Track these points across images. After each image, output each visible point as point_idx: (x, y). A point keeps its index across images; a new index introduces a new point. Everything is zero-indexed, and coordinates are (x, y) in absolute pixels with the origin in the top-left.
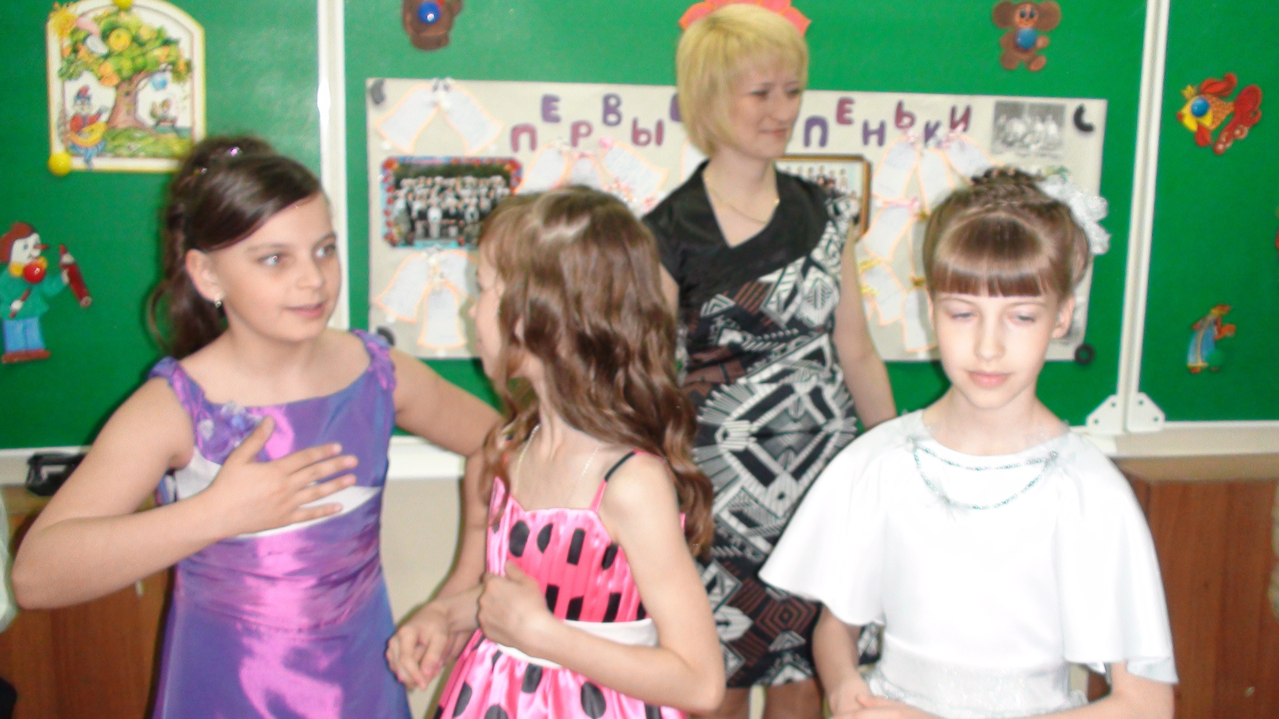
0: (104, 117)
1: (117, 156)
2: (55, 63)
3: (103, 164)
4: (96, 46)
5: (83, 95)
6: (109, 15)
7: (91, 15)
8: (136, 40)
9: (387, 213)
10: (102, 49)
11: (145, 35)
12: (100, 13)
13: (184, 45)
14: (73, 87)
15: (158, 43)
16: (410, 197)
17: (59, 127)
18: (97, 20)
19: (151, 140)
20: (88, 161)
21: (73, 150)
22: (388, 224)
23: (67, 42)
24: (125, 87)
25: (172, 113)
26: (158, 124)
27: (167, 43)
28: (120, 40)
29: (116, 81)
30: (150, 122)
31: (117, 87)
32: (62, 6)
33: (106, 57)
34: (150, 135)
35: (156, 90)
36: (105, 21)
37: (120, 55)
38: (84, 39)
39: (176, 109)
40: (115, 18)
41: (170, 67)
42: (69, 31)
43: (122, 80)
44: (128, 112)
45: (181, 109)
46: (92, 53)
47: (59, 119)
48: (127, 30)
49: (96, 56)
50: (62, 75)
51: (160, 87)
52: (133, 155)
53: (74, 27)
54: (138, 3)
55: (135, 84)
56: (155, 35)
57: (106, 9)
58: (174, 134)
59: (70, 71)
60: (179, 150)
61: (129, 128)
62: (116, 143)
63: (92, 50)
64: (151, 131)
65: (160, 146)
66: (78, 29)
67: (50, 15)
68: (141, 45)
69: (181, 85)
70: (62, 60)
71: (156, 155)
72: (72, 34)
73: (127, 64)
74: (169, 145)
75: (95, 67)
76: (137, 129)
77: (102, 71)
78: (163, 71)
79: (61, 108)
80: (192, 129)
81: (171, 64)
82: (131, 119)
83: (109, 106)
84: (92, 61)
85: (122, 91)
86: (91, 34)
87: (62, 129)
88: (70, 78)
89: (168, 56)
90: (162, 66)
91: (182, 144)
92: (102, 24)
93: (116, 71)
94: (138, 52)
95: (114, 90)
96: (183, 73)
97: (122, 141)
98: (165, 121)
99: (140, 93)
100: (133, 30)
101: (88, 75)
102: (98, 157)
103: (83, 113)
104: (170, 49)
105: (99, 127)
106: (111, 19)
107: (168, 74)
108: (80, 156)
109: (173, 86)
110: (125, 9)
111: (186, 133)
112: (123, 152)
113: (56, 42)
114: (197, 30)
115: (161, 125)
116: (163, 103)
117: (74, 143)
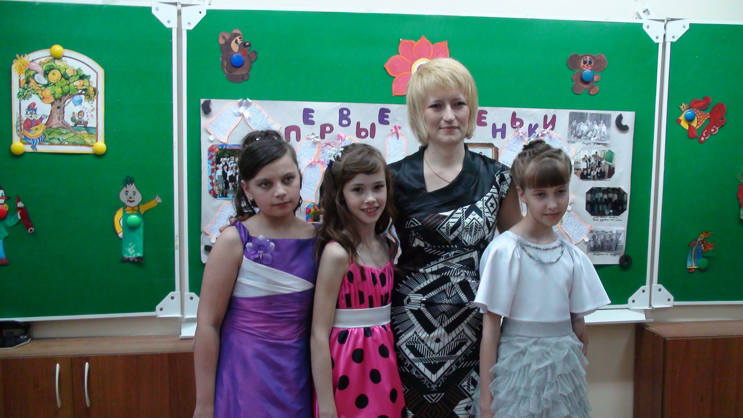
0: (45, 121)
1: (51, 144)
2: (16, 89)
6: (48, 62)
7: (38, 61)
8: (64, 76)
9: (211, 178)
10: (44, 82)
11: (69, 73)
12: (43, 60)
13: (93, 79)
14: (26, 104)
15: (78, 77)
17: (17, 127)
18: (41, 64)
19: (72, 134)
21: (25, 140)
23: (23, 77)
24: (58, 104)
25: (85, 119)
26: (75, 125)
27: (83, 77)
28: (54, 76)
29: (52, 100)
30: (72, 124)
31: (52, 104)
32: (20, 56)
33: (46, 86)
34: (71, 132)
35: (76, 105)
36: (46, 65)
37: (54, 84)
38: (34, 75)
39: (88, 116)
40: (52, 63)
41: (84, 92)
42: (24, 71)
43: (56, 100)
44: (59, 118)
45: (90, 116)
46: (38, 83)
47: (17, 122)
48: (60, 70)
49: (40, 86)
50: (19, 96)
51: (78, 103)
52: (61, 144)
53: (27, 68)
54: (66, 55)
55: (63, 102)
56: (75, 73)
57: (47, 58)
58: (86, 132)
59: (25, 94)
60: (88, 141)
61: (60, 127)
62: (51, 137)
63: (38, 81)
64: (72, 129)
65: (77, 139)
66: (30, 69)
67: (14, 62)
68: (67, 79)
69: (90, 102)
70: (20, 87)
71: (74, 144)
72: (26, 72)
73: (58, 90)
74: (82, 138)
75: (40, 92)
76: (64, 128)
77: (43, 94)
78: (81, 94)
79: (18, 115)
80: (96, 128)
81: (85, 90)
82: (60, 122)
83: (48, 114)
84: (37, 88)
85: (55, 106)
86: (37, 73)
87: (19, 128)
88: (25, 98)
89: (83, 85)
90: (80, 91)
91: (90, 137)
92: (44, 67)
93: (52, 94)
94: (65, 83)
95: (50, 105)
96: (92, 96)
97: (55, 135)
99: (66, 107)
100: (62, 71)
101: (35, 96)
104: (84, 82)
106: (49, 64)
107: (83, 96)
109: (85, 104)
110: (58, 58)
111: (93, 131)
112: (55, 141)
113: (16, 77)
114: (100, 71)
115: (78, 125)
116: (79, 113)
117: (25, 136)
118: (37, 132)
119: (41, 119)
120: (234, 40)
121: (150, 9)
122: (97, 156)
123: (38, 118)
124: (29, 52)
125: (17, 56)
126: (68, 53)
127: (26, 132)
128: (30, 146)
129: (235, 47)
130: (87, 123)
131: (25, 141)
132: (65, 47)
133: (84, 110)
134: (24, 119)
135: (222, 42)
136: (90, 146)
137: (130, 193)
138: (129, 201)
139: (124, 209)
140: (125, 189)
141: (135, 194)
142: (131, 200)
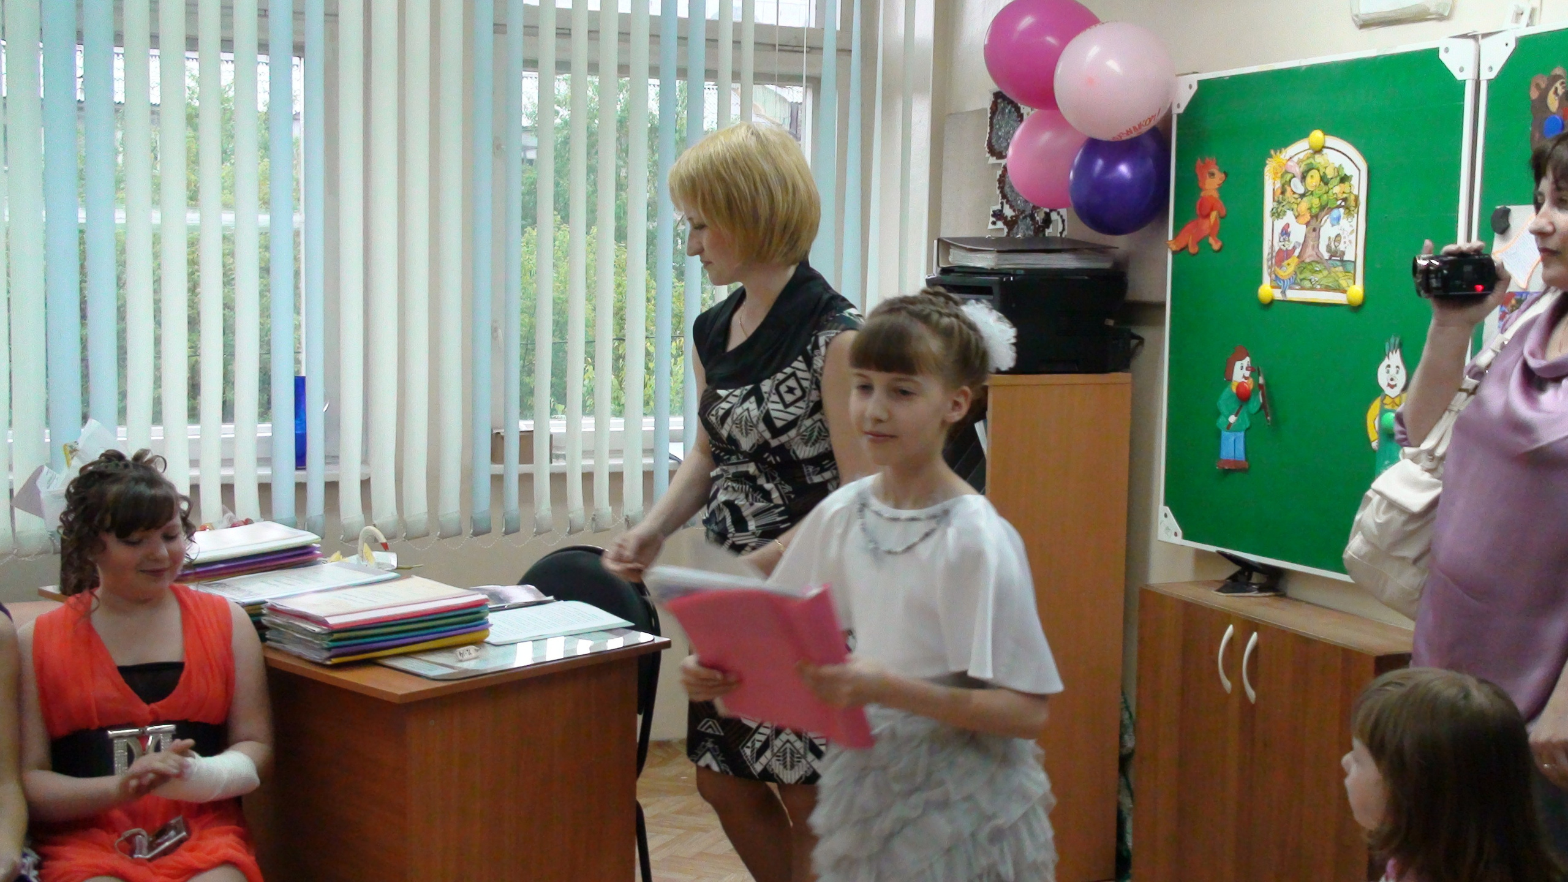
0: (1297, 252)
1: (1303, 288)
2: (1269, 204)
3: (1294, 295)
4: (1298, 186)
5: (1285, 232)
6: (1308, 158)
7: (1295, 159)
8: (1324, 180)
10: (1301, 190)
11: (1330, 174)
12: (1301, 156)
13: (1354, 181)
14: (1279, 224)
15: (1338, 178)
17: (1268, 261)
18: (1300, 162)
19: (1325, 273)
20: (1283, 293)
21: (1277, 282)
23: (1278, 185)
24: (1314, 223)
25: (1342, 247)
26: (1331, 256)
27: (1344, 179)
28: (1313, 180)
29: (1308, 218)
30: (1326, 256)
31: (1307, 224)
32: (1276, 152)
33: (1302, 196)
34: (1326, 268)
35: (1333, 225)
36: (1305, 163)
37: (1312, 194)
38: (1290, 181)
39: (1345, 242)
40: (1311, 160)
41: (1343, 204)
42: (1279, 175)
43: (1312, 217)
45: (1348, 242)
46: (1294, 193)
47: (1269, 254)
48: (1319, 171)
49: (1296, 196)
50: (1273, 215)
51: (1335, 222)
52: (1312, 289)
53: (1284, 170)
54: (1327, 145)
55: (1319, 220)
56: (1336, 174)
57: (1306, 152)
58: (1341, 268)
59: (1279, 210)
60: (1343, 283)
61: (1313, 261)
62: (1302, 277)
63: (1294, 190)
64: (1325, 264)
65: (1331, 280)
66: (1287, 172)
67: (1267, 162)
68: (1326, 184)
69: (1350, 220)
70: (1274, 201)
71: (1327, 288)
72: (1282, 176)
73: (1316, 202)
74: (1337, 278)
75: (1295, 206)
76: (1317, 262)
77: (1299, 209)
78: (1339, 206)
79: (1270, 244)
80: (1355, 262)
81: (1345, 200)
82: (1314, 253)
83: (1301, 241)
84: (1293, 200)
85: (1311, 227)
86: (1294, 177)
87: (1270, 263)
88: (1278, 217)
89: (1344, 193)
90: (1339, 202)
91: (1346, 277)
92: (1303, 166)
93: (1309, 209)
94: (1324, 191)
95: (1305, 226)
96: (1352, 208)
97: (1307, 274)
98: (1336, 255)
99: (1322, 229)
100: (1322, 170)
101: (1289, 214)
102: (1291, 288)
103: (1284, 248)
104: (1345, 187)
105: (1293, 261)
106: (1308, 161)
107: (1342, 210)
108: (1279, 287)
109: (1344, 222)
110: (1318, 151)
111: (1350, 267)
112: (1307, 284)
113: (1270, 185)
114: (1363, 166)
115: (1333, 258)
116: (1336, 237)
117: (1276, 276)
118: (1288, 269)
119: (1294, 248)
120: (1553, 90)
121: (1436, 51)
122: (1355, 308)
123: (1290, 248)
124: (1286, 145)
125: (1272, 152)
126: (1332, 141)
127: (1278, 269)
128: (1280, 290)
129: (1553, 103)
130: (1343, 253)
131: (1274, 284)
132: (1326, 133)
133: (1341, 232)
134: (1276, 248)
135: (1534, 94)
136: (1344, 292)
137: (1393, 370)
138: (1389, 385)
139: (1382, 401)
140: (1386, 362)
141: (1397, 372)
142: (1392, 383)
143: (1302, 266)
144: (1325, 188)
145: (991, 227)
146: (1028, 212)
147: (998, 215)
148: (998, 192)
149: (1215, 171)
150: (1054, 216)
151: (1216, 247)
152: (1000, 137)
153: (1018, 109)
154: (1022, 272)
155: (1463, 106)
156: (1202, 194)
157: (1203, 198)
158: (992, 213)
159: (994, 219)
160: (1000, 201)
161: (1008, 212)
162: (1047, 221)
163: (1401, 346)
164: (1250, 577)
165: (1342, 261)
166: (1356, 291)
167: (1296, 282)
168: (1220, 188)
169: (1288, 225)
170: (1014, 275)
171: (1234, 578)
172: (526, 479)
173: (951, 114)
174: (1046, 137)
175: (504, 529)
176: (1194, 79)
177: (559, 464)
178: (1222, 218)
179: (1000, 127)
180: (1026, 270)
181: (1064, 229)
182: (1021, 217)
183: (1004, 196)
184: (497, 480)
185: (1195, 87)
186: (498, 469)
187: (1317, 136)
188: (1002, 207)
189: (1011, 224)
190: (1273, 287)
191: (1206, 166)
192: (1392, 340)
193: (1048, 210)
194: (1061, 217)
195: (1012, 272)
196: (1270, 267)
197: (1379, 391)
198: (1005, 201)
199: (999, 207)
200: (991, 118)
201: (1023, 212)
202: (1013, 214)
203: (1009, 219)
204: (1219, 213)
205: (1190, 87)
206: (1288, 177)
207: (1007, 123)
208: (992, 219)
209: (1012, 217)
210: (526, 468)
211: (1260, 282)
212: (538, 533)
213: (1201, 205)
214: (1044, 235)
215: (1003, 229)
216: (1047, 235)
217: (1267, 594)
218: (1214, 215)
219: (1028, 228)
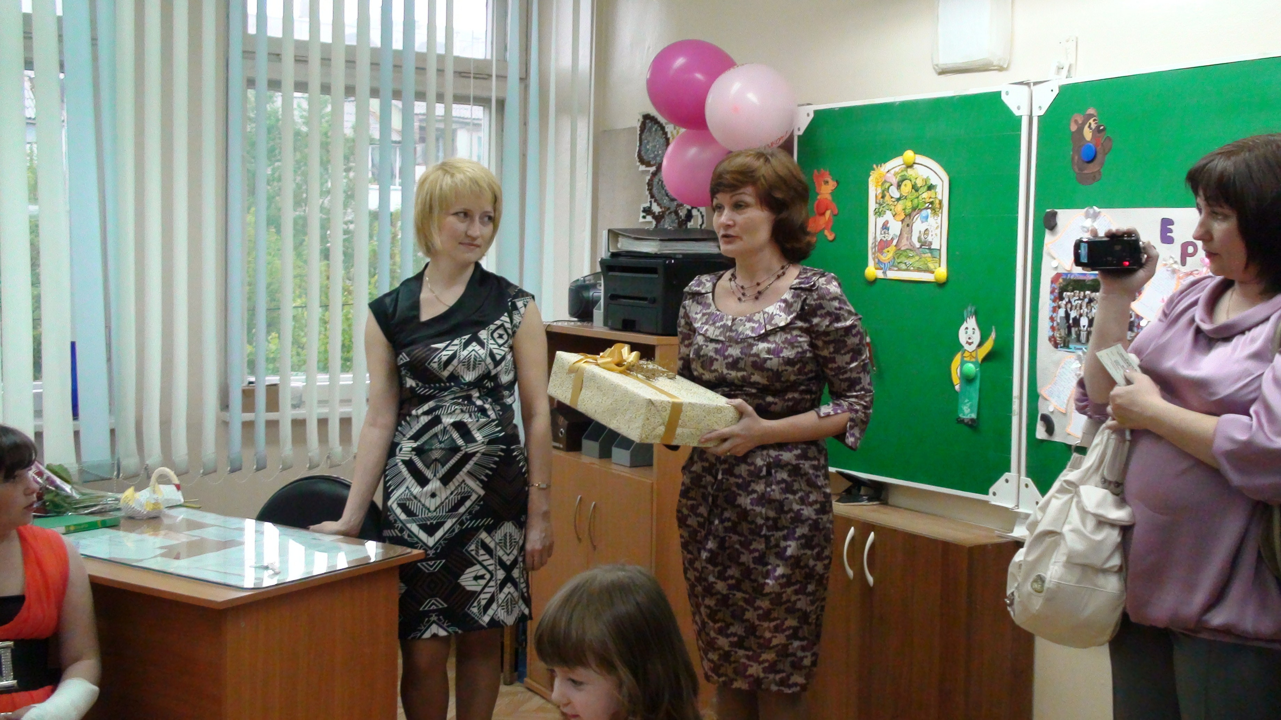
0: (895, 242)
1: (899, 270)
2: (872, 205)
3: (893, 275)
4: (894, 192)
5: (885, 227)
6: (902, 171)
7: (893, 172)
8: (915, 188)
9: (1052, 319)
10: (897, 195)
11: (919, 183)
12: (897, 169)
13: (939, 189)
14: (881, 221)
15: (926, 187)
16: (1069, 306)
17: (872, 248)
18: (895, 174)
19: (917, 258)
20: (884, 273)
21: (879, 264)
22: (1053, 328)
23: (879, 191)
24: (907, 221)
25: (930, 239)
26: (921, 246)
27: (931, 188)
28: (907, 188)
29: (903, 216)
30: (918, 245)
31: (902, 221)
32: (877, 167)
33: (898, 200)
34: (917, 255)
35: (922, 222)
36: (900, 175)
37: (906, 198)
38: (889, 188)
39: (932, 235)
40: (905, 173)
41: (930, 206)
42: (880, 183)
43: (906, 216)
44: (907, 238)
45: (934, 235)
46: (892, 198)
47: (872, 243)
48: (911, 181)
49: (893, 200)
50: (876, 213)
51: (924, 220)
52: (907, 270)
53: (884, 180)
54: (917, 162)
55: (912, 218)
56: (924, 183)
57: (900, 167)
58: (929, 255)
59: (880, 210)
60: (931, 266)
61: (907, 249)
62: (899, 261)
63: (892, 195)
64: (917, 251)
65: (922, 263)
66: (886, 181)
67: (871, 173)
68: (917, 191)
69: (935, 218)
70: (876, 203)
71: (919, 270)
72: (883, 184)
73: (909, 204)
74: (926, 262)
75: (893, 207)
76: (911, 250)
77: (895, 210)
78: (927, 208)
79: (874, 236)
80: (940, 250)
81: (931, 203)
82: (908, 243)
83: (898, 233)
84: (891, 203)
85: (905, 224)
86: (892, 185)
87: (874, 250)
88: (879, 216)
89: (930, 198)
90: (927, 205)
91: (933, 262)
92: (898, 177)
93: (903, 210)
94: (914, 196)
95: (900, 222)
96: (937, 210)
97: (903, 259)
98: (925, 245)
99: (914, 225)
100: (913, 181)
101: (888, 212)
102: (890, 269)
103: (885, 239)
104: (931, 193)
105: (892, 249)
106: (903, 174)
107: (929, 211)
108: (881, 269)
109: (931, 220)
110: (910, 166)
111: (936, 254)
112: (903, 266)
113: (873, 191)
114: (946, 178)
115: (923, 247)
116: (925, 231)
117: (879, 260)
118: (888, 255)
119: (892, 239)
120: (1088, 125)
121: (999, 93)
122: (941, 285)
123: (889, 239)
124: (886, 161)
125: (875, 166)
126: (920, 159)
127: (879, 255)
128: (882, 271)
129: (1088, 134)
130: (931, 243)
131: (877, 266)
132: (916, 152)
133: (928, 227)
134: (879, 239)
135: (1074, 128)
136: (932, 272)
137: (970, 331)
138: (967, 342)
139: (962, 355)
140: (965, 325)
141: (974, 333)
142: (970, 341)
143: (899, 252)
144: (916, 194)
145: (641, 220)
146: (672, 209)
147: (648, 211)
148: (647, 193)
149: (829, 180)
150: (695, 212)
151: (831, 238)
152: (648, 150)
153: (663, 128)
154: (681, 256)
155: (1020, 135)
156: (819, 197)
157: (820, 201)
158: (642, 209)
159: (644, 214)
160: (649, 200)
161: (656, 209)
162: (689, 216)
163: (976, 314)
164: (859, 490)
165: (930, 249)
166: (941, 272)
167: (894, 265)
168: (833, 193)
169: (887, 222)
170: (675, 259)
171: (848, 491)
172: (272, 425)
173: (605, 131)
174: (693, 151)
175: (255, 467)
176: (811, 109)
177: (300, 413)
178: (835, 215)
179: (648, 142)
180: (684, 255)
181: (703, 223)
182: (667, 213)
183: (652, 196)
184: (248, 426)
185: (812, 116)
186: (249, 416)
187: (909, 155)
188: (651, 205)
189: (658, 218)
190: (877, 269)
191: (822, 175)
192: (969, 309)
193: (689, 207)
194: (701, 213)
195: (673, 256)
196: (874, 254)
197: (960, 347)
198: (653, 200)
199: (648, 205)
200: (641, 135)
201: (669, 209)
202: (660, 210)
203: (657, 214)
204: (832, 212)
205: (808, 115)
206: (887, 185)
207: (654, 139)
208: (642, 214)
209: (659, 213)
210: (272, 416)
211: (866, 265)
212: (284, 469)
213: (818, 206)
214: (686, 227)
215: (651, 222)
216: (689, 227)
217: (875, 503)
218: (828, 213)
219: (673, 222)
